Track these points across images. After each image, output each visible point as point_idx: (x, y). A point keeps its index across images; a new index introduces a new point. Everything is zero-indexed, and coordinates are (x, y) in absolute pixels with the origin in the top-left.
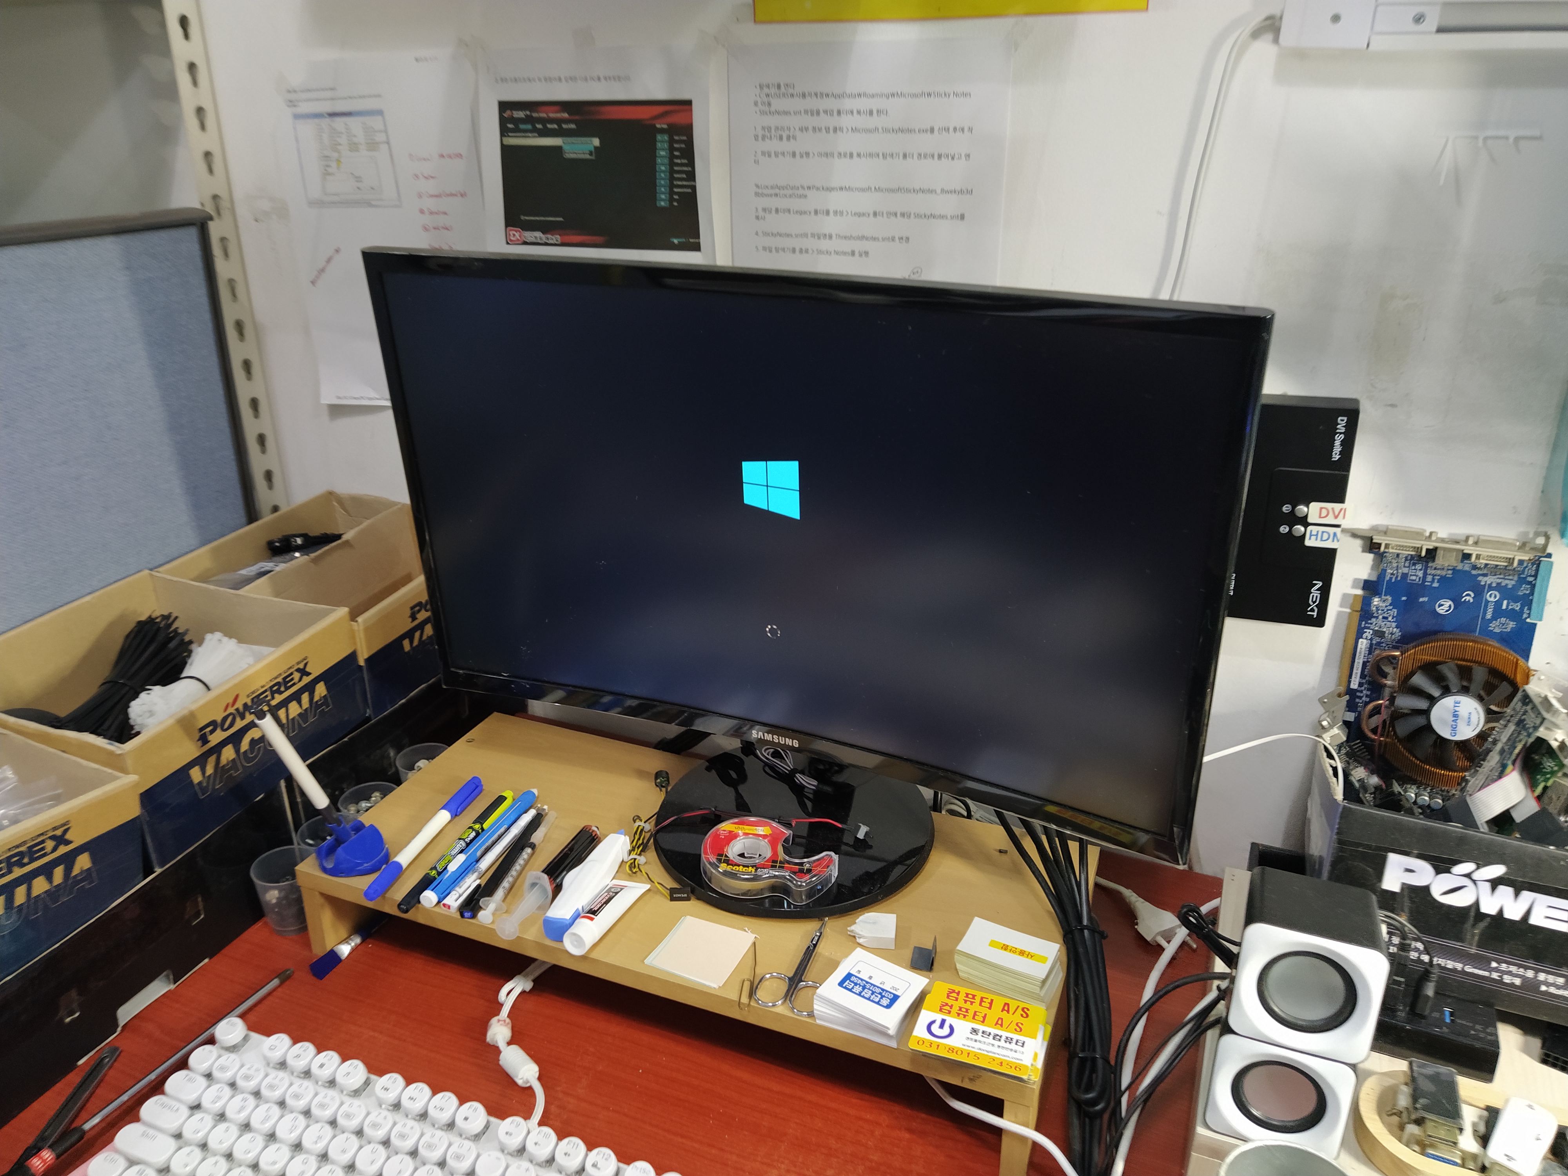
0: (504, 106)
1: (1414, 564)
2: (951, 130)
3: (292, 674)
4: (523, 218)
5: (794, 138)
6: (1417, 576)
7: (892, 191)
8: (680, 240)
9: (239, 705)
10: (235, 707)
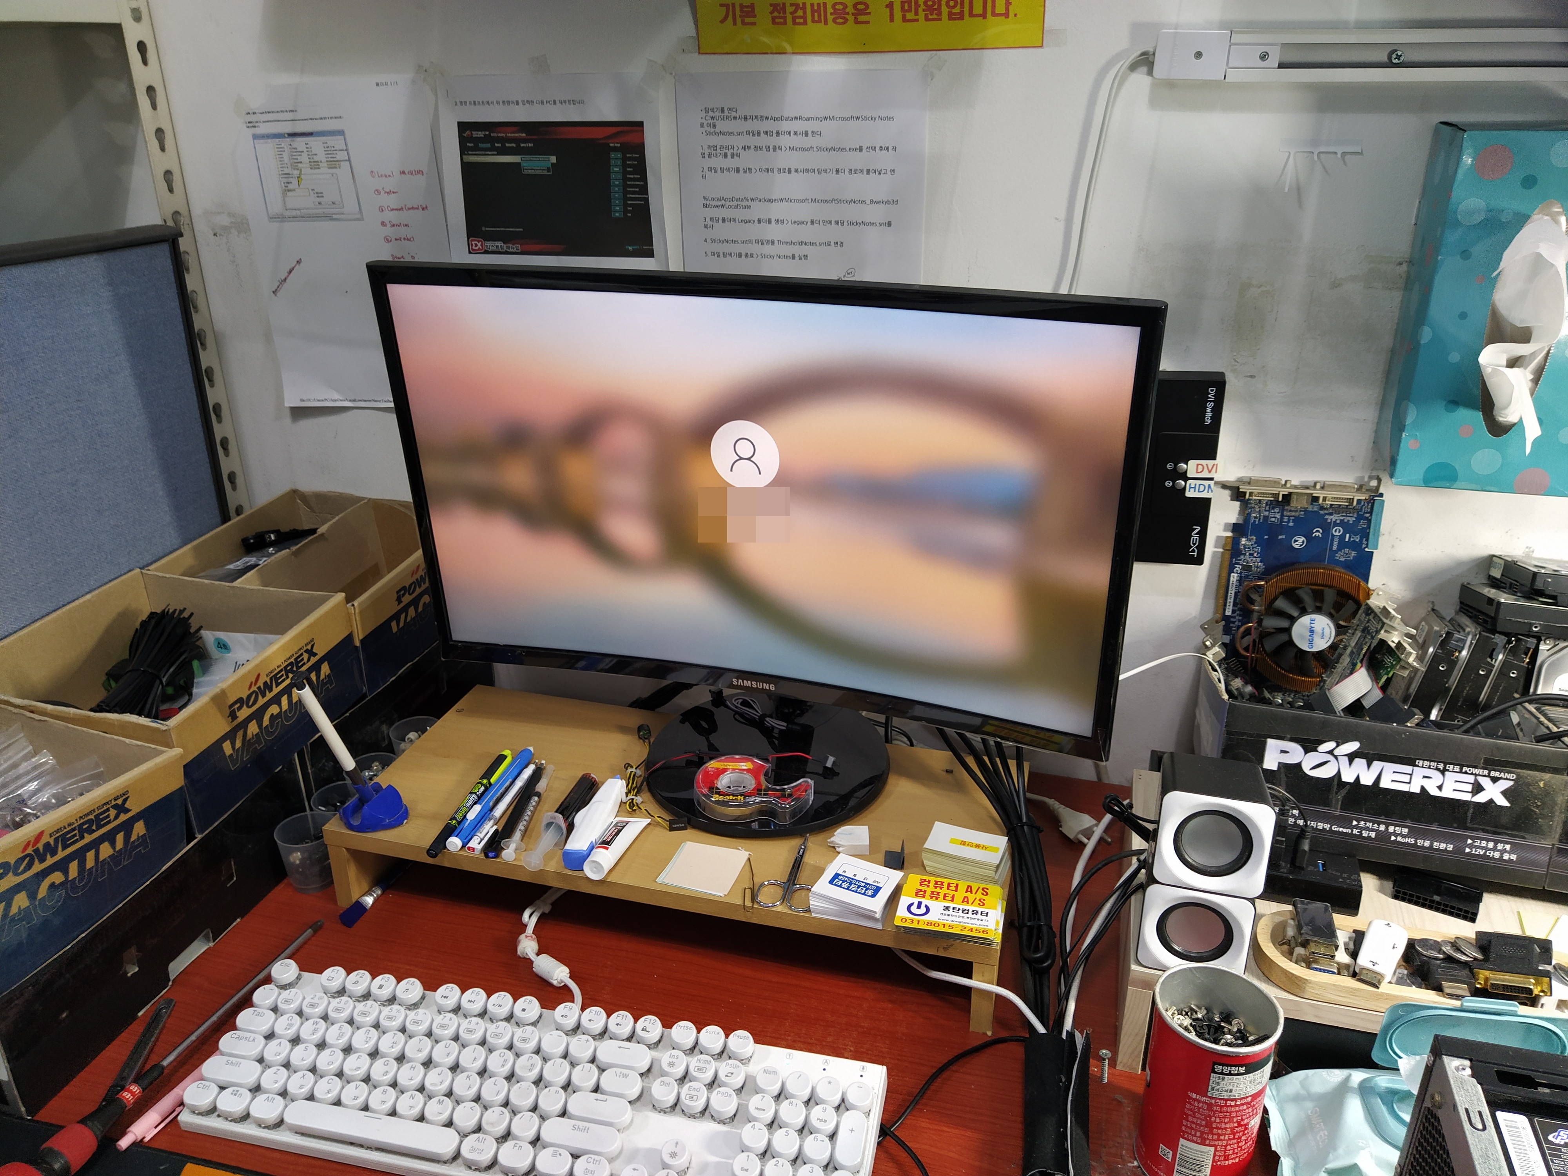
0: (463, 127)
1: (1273, 508)
2: (878, 148)
3: (302, 654)
4: (483, 229)
5: (738, 155)
6: (1275, 518)
7: (828, 202)
8: (634, 247)
9: (260, 683)
10: (258, 685)
